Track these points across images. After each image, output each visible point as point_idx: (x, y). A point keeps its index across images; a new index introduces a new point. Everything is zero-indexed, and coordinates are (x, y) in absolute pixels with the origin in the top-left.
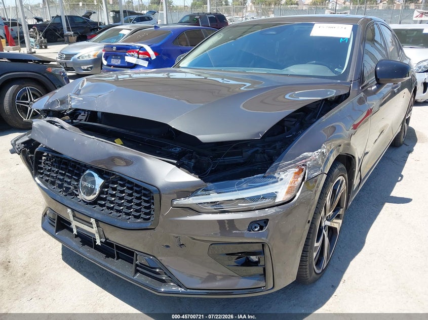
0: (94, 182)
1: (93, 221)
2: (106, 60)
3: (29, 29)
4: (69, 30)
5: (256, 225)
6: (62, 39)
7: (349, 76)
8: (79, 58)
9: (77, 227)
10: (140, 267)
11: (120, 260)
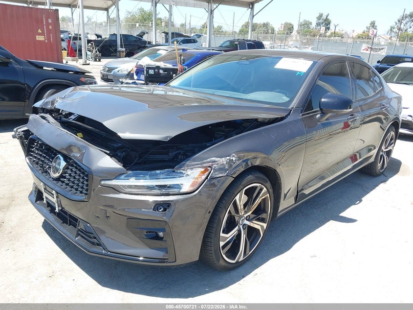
0: (59, 164)
1: (54, 192)
2: (137, 75)
3: (88, 44)
4: (122, 47)
5: (161, 207)
6: (115, 54)
7: (292, 104)
8: (118, 71)
9: (46, 198)
10: (81, 232)
11: (71, 226)
